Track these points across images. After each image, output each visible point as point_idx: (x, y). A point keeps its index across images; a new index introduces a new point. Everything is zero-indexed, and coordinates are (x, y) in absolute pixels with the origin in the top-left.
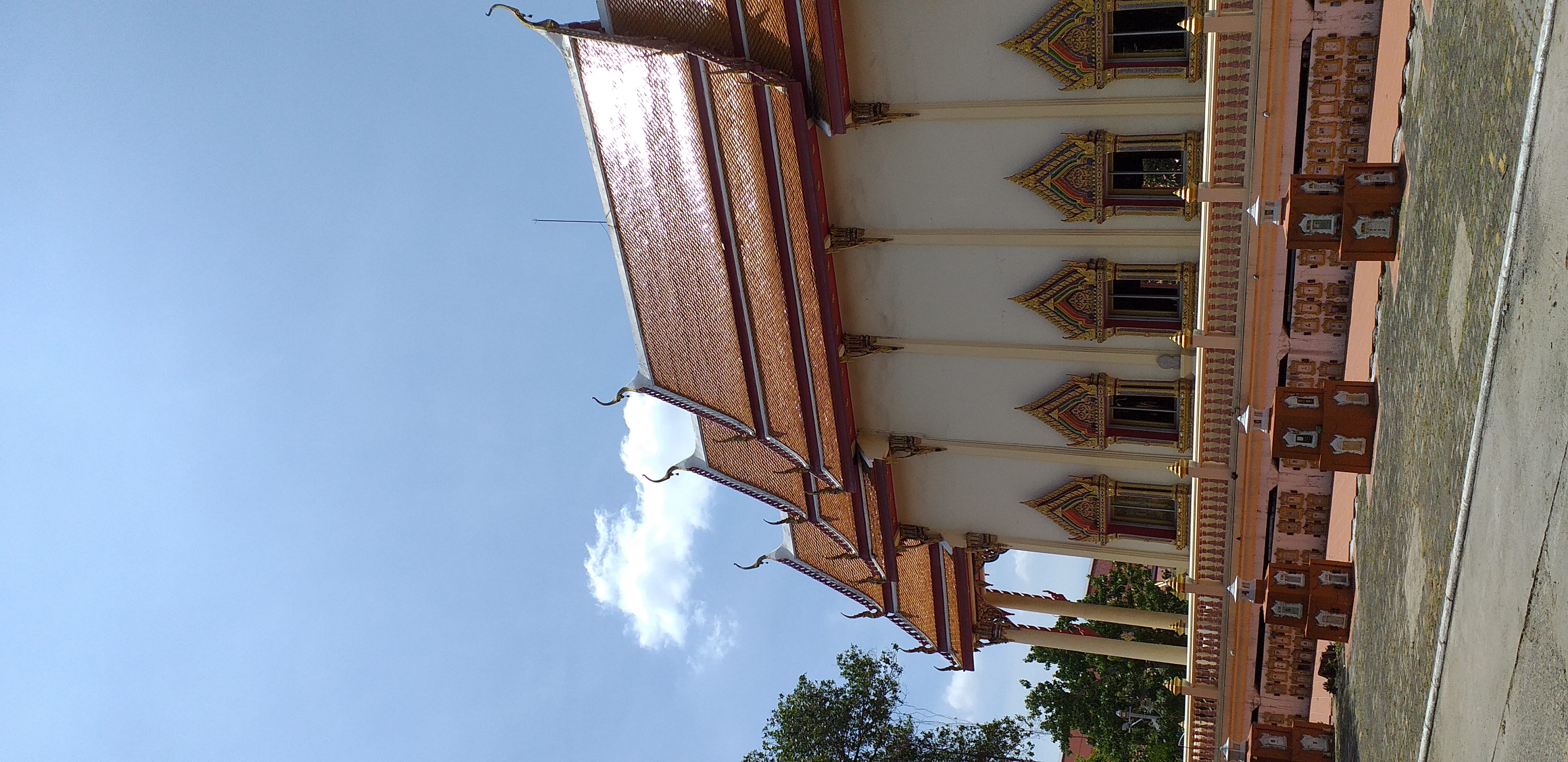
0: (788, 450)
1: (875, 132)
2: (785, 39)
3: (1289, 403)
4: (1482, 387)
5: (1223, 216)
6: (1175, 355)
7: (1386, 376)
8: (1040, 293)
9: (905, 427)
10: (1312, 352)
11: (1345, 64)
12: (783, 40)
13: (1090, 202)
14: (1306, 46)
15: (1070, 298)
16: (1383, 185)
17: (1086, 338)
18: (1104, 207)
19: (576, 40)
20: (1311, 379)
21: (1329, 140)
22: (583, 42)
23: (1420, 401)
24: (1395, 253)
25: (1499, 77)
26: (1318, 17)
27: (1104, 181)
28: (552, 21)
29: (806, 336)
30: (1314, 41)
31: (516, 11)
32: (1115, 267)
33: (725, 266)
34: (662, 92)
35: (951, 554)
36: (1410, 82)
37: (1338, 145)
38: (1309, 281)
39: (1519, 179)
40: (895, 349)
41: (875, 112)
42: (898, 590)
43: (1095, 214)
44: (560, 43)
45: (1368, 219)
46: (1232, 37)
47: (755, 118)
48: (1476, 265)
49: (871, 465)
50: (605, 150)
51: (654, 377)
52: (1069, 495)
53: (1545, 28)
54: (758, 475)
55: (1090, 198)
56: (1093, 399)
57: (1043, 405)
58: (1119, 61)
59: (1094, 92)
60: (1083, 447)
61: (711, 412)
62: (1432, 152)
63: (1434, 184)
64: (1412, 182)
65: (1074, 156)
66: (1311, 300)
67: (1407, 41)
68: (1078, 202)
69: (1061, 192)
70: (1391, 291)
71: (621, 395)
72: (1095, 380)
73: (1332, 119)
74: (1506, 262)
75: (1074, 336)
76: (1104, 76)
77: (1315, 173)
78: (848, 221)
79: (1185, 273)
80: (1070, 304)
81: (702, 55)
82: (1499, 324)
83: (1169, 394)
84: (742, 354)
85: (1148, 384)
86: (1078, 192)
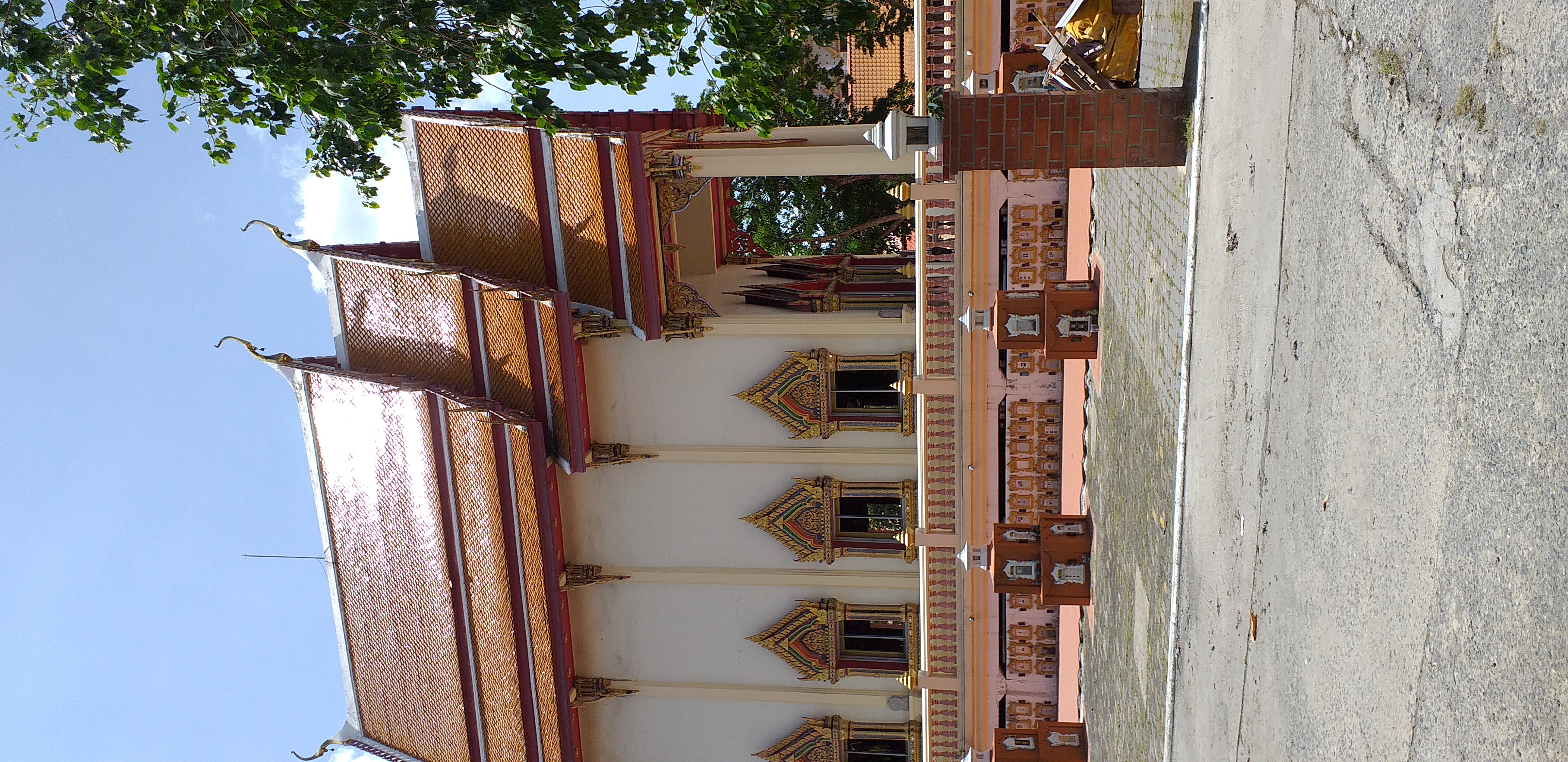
1: (613, 470)
2: (527, 381)
3: (1007, 745)
4: (1166, 726)
5: (939, 560)
6: (904, 697)
7: (1092, 718)
8: (775, 633)
10: (1027, 693)
11: (1036, 426)
12: (526, 383)
13: (820, 544)
14: (1002, 409)
15: (803, 637)
16: (1074, 535)
17: (819, 680)
18: (832, 548)
19: (309, 374)
20: (1028, 720)
21: (1028, 493)
22: (316, 376)
23: (1120, 741)
24: (1089, 597)
25: (1154, 445)
26: (1011, 384)
27: (832, 523)
28: (285, 355)
29: (535, 679)
30: (1008, 406)
31: (248, 344)
32: (845, 607)
33: (451, 605)
34: (396, 427)
36: (1089, 445)
37: (1036, 498)
38: (1020, 624)
39: (1176, 536)
40: (629, 692)
41: (615, 452)
43: (825, 555)
44: (291, 377)
45: (1063, 566)
46: (937, 399)
47: (492, 454)
48: (1152, 612)
50: (330, 483)
51: (363, 727)
53: (1183, 406)
55: (819, 540)
56: (828, 744)
57: (779, 750)
58: (841, 414)
59: (820, 442)
62: (1112, 508)
63: (1115, 538)
64: (1098, 534)
65: (804, 500)
66: (1023, 642)
67: (1084, 409)
68: (809, 543)
69: (792, 534)
70: (1089, 634)
71: (324, 749)
72: (830, 723)
73: (1029, 474)
74: (1174, 609)
75: (809, 677)
76: (829, 428)
77: (1017, 522)
78: (585, 558)
79: (909, 614)
80: (804, 644)
81: (441, 394)
82: (1174, 666)
83: (901, 737)
84: (464, 701)
85: (879, 727)
86: (808, 534)
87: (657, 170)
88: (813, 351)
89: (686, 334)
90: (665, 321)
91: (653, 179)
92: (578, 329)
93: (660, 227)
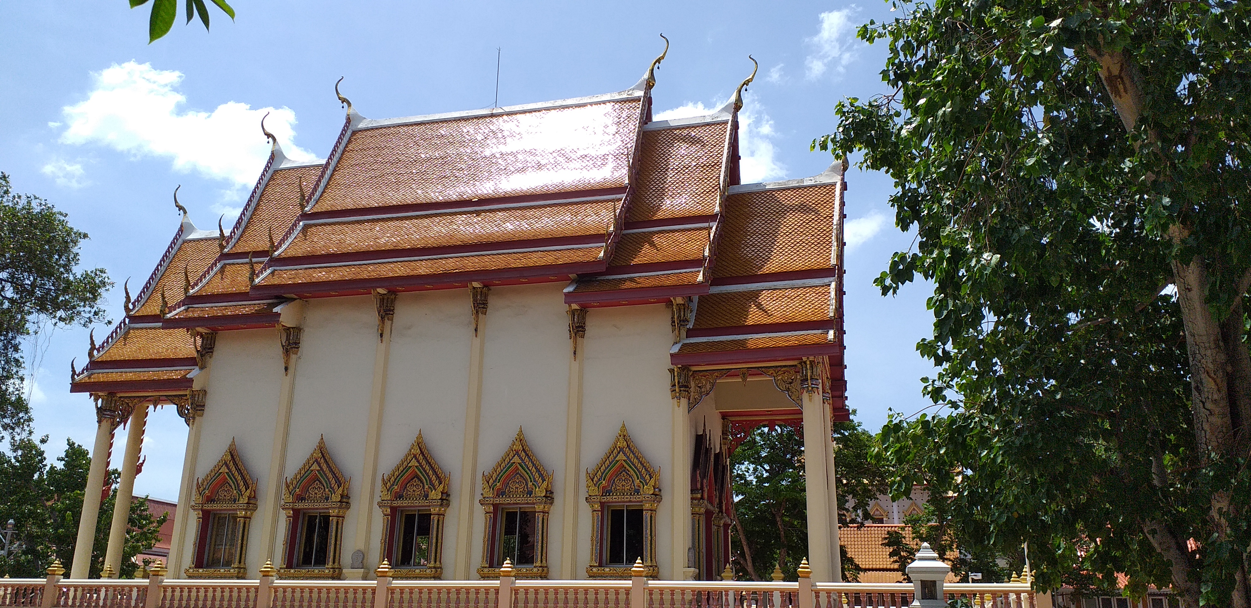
0: (290, 240)
1: (563, 325)
2: (636, 261)
5: (487, 597)
6: (363, 565)
8: (423, 455)
9: (307, 341)
12: (636, 260)
13: (497, 494)
15: (418, 478)
17: (382, 492)
18: (493, 504)
19: (640, 101)
22: (638, 106)
27: (514, 504)
28: (654, 85)
29: (396, 262)
31: (663, 57)
32: (442, 515)
33: (458, 200)
34: (599, 163)
35: (188, 376)
40: (381, 335)
41: (579, 327)
42: (151, 328)
43: (487, 498)
44: (638, 88)
46: (627, 598)
47: (579, 234)
49: (275, 310)
51: (360, 131)
52: (239, 478)
54: (265, 213)
55: (501, 493)
56: (327, 498)
57: (324, 457)
58: (606, 513)
59: (583, 495)
60: (284, 491)
61: (327, 176)
65: (535, 481)
68: (498, 484)
69: (507, 470)
71: (344, 101)
72: (345, 500)
75: (384, 483)
76: (595, 503)
78: (493, 302)
79: (433, 570)
80: (413, 479)
81: (626, 197)
83: (329, 560)
84: (380, 207)
85: (338, 543)
86: (506, 484)
87: (808, 366)
88: (660, 490)
89: (674, 385)
90: (685, 368)
91: (800, 363)
92: (679, 300)
93: (761, 367)
